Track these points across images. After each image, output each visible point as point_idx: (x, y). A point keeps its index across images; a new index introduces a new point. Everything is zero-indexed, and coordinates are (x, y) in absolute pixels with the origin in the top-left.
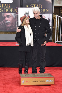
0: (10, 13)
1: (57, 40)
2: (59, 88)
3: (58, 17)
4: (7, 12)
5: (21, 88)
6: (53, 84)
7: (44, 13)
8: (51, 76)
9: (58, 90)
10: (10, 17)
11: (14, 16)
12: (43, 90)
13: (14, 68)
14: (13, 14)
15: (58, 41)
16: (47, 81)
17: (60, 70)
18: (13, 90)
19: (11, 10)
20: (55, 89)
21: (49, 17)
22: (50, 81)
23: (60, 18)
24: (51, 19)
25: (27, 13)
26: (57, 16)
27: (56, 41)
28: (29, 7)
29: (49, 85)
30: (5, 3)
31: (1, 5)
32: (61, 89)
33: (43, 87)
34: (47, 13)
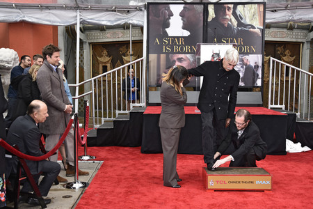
0: (185, 53)
1: (272, 104)
2: (282, 196)
3: (273, 61)
4: (179, 53)
5: (208, 194)
6: (270, 188)
7: (247, 54)
8: (265, 172)
9: (280, 200)
10: (185, 60)
11: (192, 60)
12: (251, 199)
13: (191, 156)
14: (188, 56)
15: (274, 106)
16: (258, 182)
17: (280, 160)
18: (192, 198)
19: (186, 48)
20: (273, 199)
21: (256, 60)
22: (263, 182)
23: (277, 62)
24: (260, 64)
25: (216, 54)
26: (272, 58)
27: (270, 106)
28: (220, 42)
29: (262, 191)
30: (174, 37)
31: (169, 41)
32: (285, 199)
33: (249, 193)
34: (253, 53)
